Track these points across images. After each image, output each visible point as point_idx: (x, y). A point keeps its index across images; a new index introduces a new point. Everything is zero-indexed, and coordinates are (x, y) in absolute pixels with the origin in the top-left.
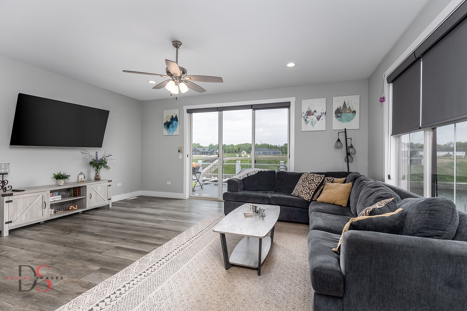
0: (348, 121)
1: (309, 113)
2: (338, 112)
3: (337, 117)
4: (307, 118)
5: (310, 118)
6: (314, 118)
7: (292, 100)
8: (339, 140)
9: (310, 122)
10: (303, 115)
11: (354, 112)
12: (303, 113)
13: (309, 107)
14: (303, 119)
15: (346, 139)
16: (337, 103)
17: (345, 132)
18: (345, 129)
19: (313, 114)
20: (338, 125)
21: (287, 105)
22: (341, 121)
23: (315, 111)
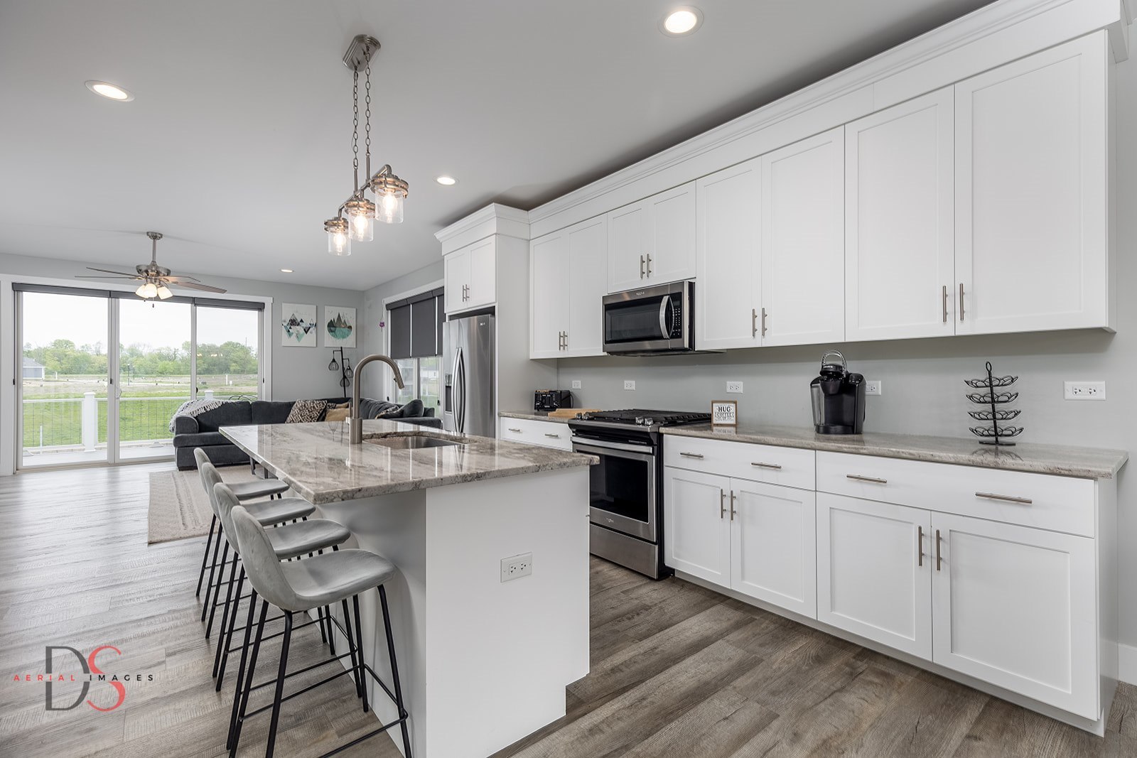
0: (343, 337)
1: (293, 322)
2: (332, 325)
3: (330, 331)
4: (290, 328)
5: (294, 329)
6: (300, 329)
7: (268, 301)
8: (334, 361)
9: (294, 335)
10: (285, 324)
11: (350, 327)
12: (285, 321)
13: (293, 315)
14: (284, 331)
15: (343, 359)
16: (330, 314)
17: (342, 351)
18: (341, 348)
19: (298, 324)
20: (330, 341)
21: (259, 307)
22: (335, 336)
23: (302, 321)
